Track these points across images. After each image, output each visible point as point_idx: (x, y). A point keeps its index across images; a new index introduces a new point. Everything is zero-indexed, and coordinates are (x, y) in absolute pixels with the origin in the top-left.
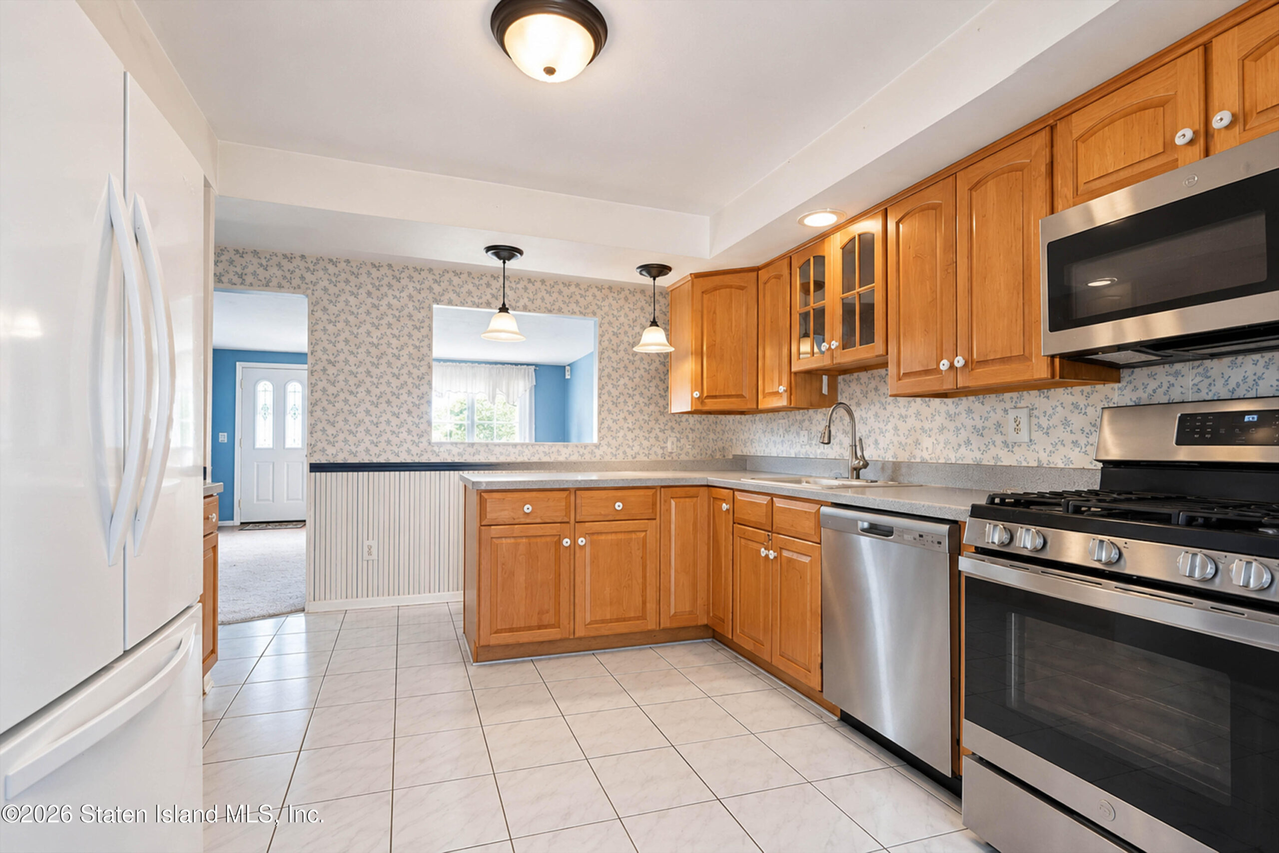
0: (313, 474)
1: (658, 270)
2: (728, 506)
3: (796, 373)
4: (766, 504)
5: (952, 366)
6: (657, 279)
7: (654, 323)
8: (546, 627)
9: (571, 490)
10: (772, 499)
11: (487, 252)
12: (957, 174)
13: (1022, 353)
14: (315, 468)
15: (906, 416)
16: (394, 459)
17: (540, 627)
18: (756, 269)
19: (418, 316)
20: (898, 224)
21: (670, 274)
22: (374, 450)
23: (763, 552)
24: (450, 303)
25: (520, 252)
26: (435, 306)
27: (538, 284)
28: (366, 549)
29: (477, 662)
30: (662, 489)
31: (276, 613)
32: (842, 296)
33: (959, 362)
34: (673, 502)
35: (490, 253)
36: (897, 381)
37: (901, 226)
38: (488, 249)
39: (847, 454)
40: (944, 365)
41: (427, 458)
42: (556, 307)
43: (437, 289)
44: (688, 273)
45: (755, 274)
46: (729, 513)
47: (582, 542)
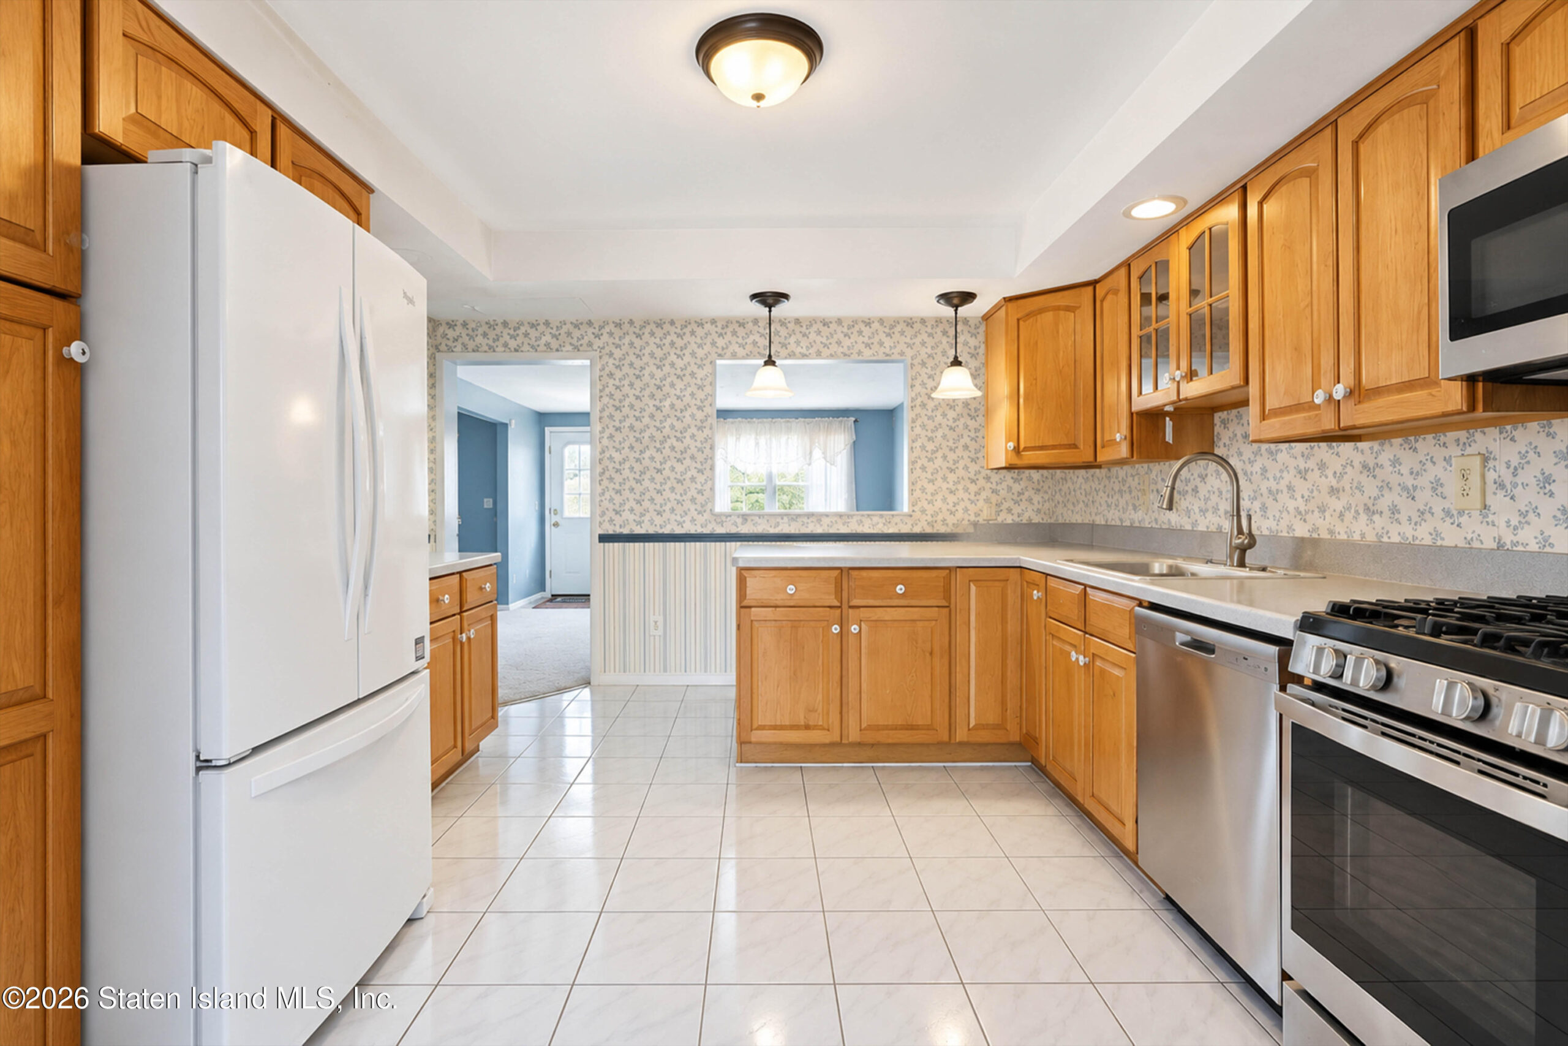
0: (602, 544)
1: (962, 298)
2: (1040, 594)
3: (1138, 413)
4: (1078, 595)
5: (1330, 398)
6: (959, 309)
7: (956, 362)
8: (816, 727)
9: (844, 569)
10: (1085, 589)
11: (752, 300)
12: (1339, 120)
13: (1427, 375)
14: (604, 538)
15: (1306, 471)
16: (679, 531)
17: (807, 727)
18: (1094, 283)
19: (700, 374)
20: (1261, 204)
21: (976, 301)
22: (658, 520)
23: (1073, 654)
24: (734, 356)
25: (785, 296)
26: (719, 362)
27: (833, 326)
28: (652, 624)
29: (741, 762)
30: (958, 569)
31: (568, 686)
32: (1189, 310)
33: (1339, 392)
34: (973, 588)
35: (754, 301)
36: (1261, 422)
37: (1265, 206)
38: (754, 296)
39: (1227, 525)
40: (1319, 398)
41: (711, 529)
42: (855, 351)
43: (721, 342)
44: (1001, 298)
45: (1090, 289)
46: (1041, 603)
47: (855, 629)
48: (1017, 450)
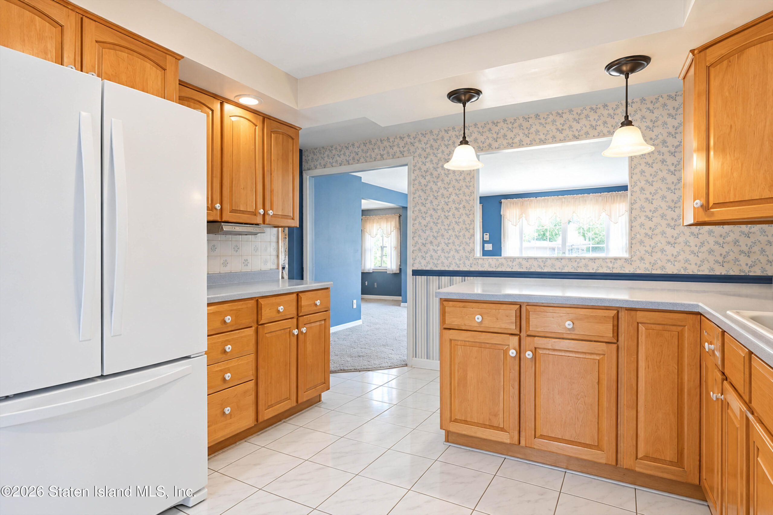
0: (414, 276)
14: (416, 273)
17: (491, 427)
25: (476, 91)
29: (448, 441)
35: (451, 99)
43: (480, 139)
47: (529, 355)
48: (706, 207)
